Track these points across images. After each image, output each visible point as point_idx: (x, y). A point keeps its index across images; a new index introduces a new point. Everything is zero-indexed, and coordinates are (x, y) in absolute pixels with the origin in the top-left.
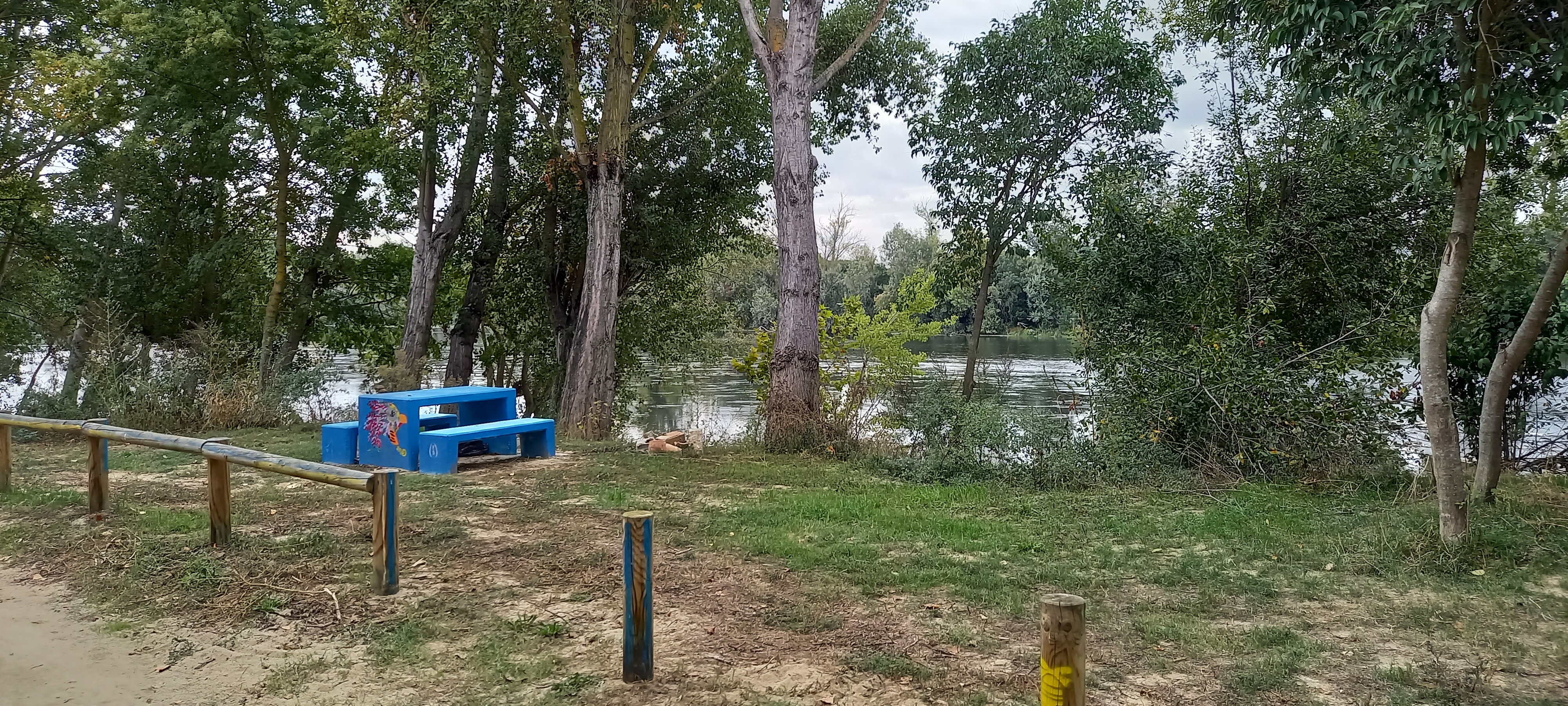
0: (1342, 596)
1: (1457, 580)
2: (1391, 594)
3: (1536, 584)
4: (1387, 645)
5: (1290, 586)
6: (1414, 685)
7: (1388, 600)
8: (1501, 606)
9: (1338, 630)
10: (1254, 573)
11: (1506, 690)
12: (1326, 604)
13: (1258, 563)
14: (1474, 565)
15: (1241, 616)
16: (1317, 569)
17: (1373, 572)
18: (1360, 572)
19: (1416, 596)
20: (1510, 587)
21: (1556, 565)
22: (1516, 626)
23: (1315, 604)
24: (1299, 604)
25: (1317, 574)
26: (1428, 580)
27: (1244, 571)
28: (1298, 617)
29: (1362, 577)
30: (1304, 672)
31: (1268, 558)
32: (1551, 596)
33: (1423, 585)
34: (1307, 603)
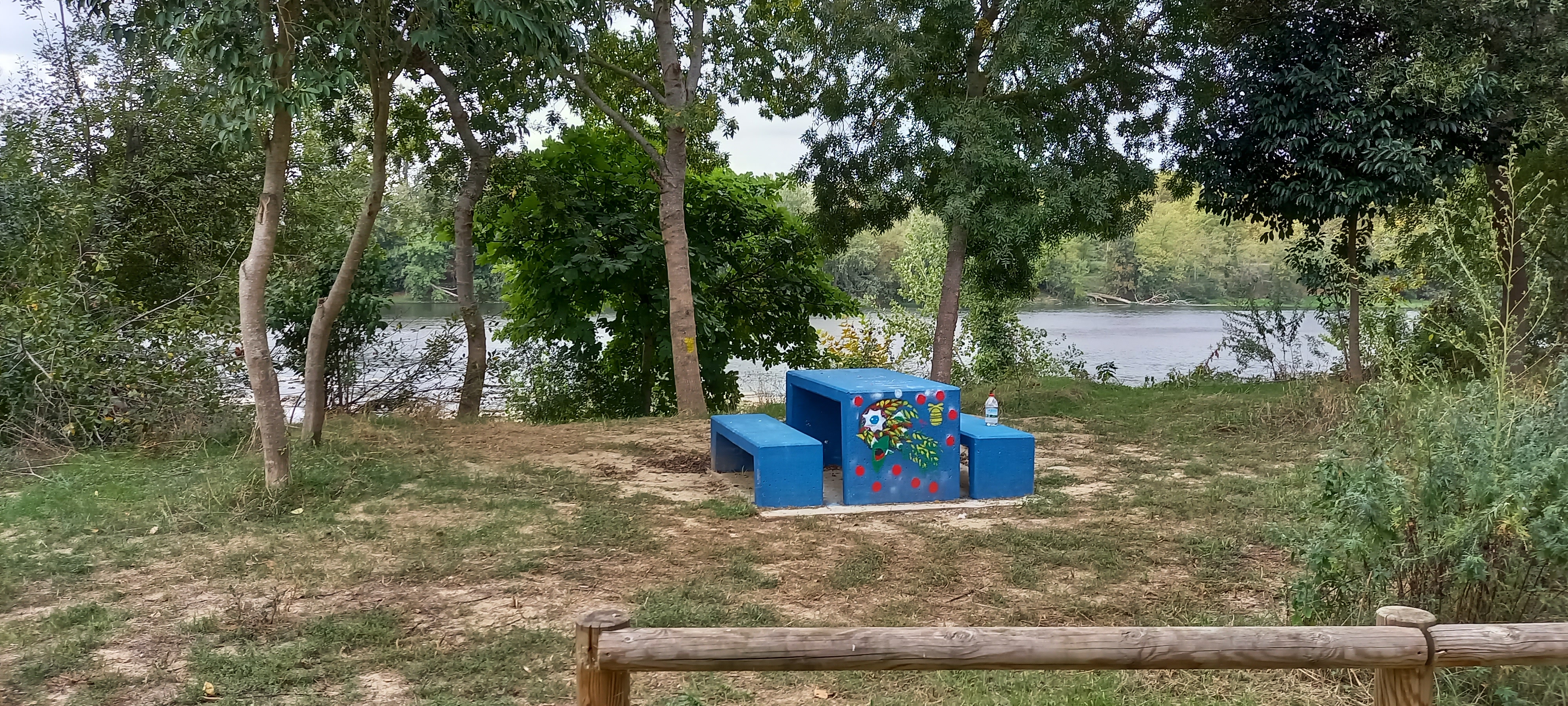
0: (161, 558)
1: (278, 522)
2: (213, 546)
3: (345, 513)
4: (200, 597)
5: (108, 557)
6: (217, 631)
7: (210, 552)
8: (312, 539)
9: (150, 594)
10: (68, 551)
11: (302, 615)
12: (143, 569)
13: (76, 540)
14: (294, 506)
15: (43, 601)
16: (140, 534)
17: (198, 528)
18: (185, 530)
19: (236, 544)
20: (323, 520)
21: (363, 494)
22: (322, 553)
23: (133, 571)
24: (114, 575)
25: (139, 540)
26: (252, 526)
27: (56, 551)
28: (111, 588)
29: (188, 535)
30: (104, 646)
31: (88, 532)
32: (356, 522)
33: (245, 531)
34: (124, 572)
